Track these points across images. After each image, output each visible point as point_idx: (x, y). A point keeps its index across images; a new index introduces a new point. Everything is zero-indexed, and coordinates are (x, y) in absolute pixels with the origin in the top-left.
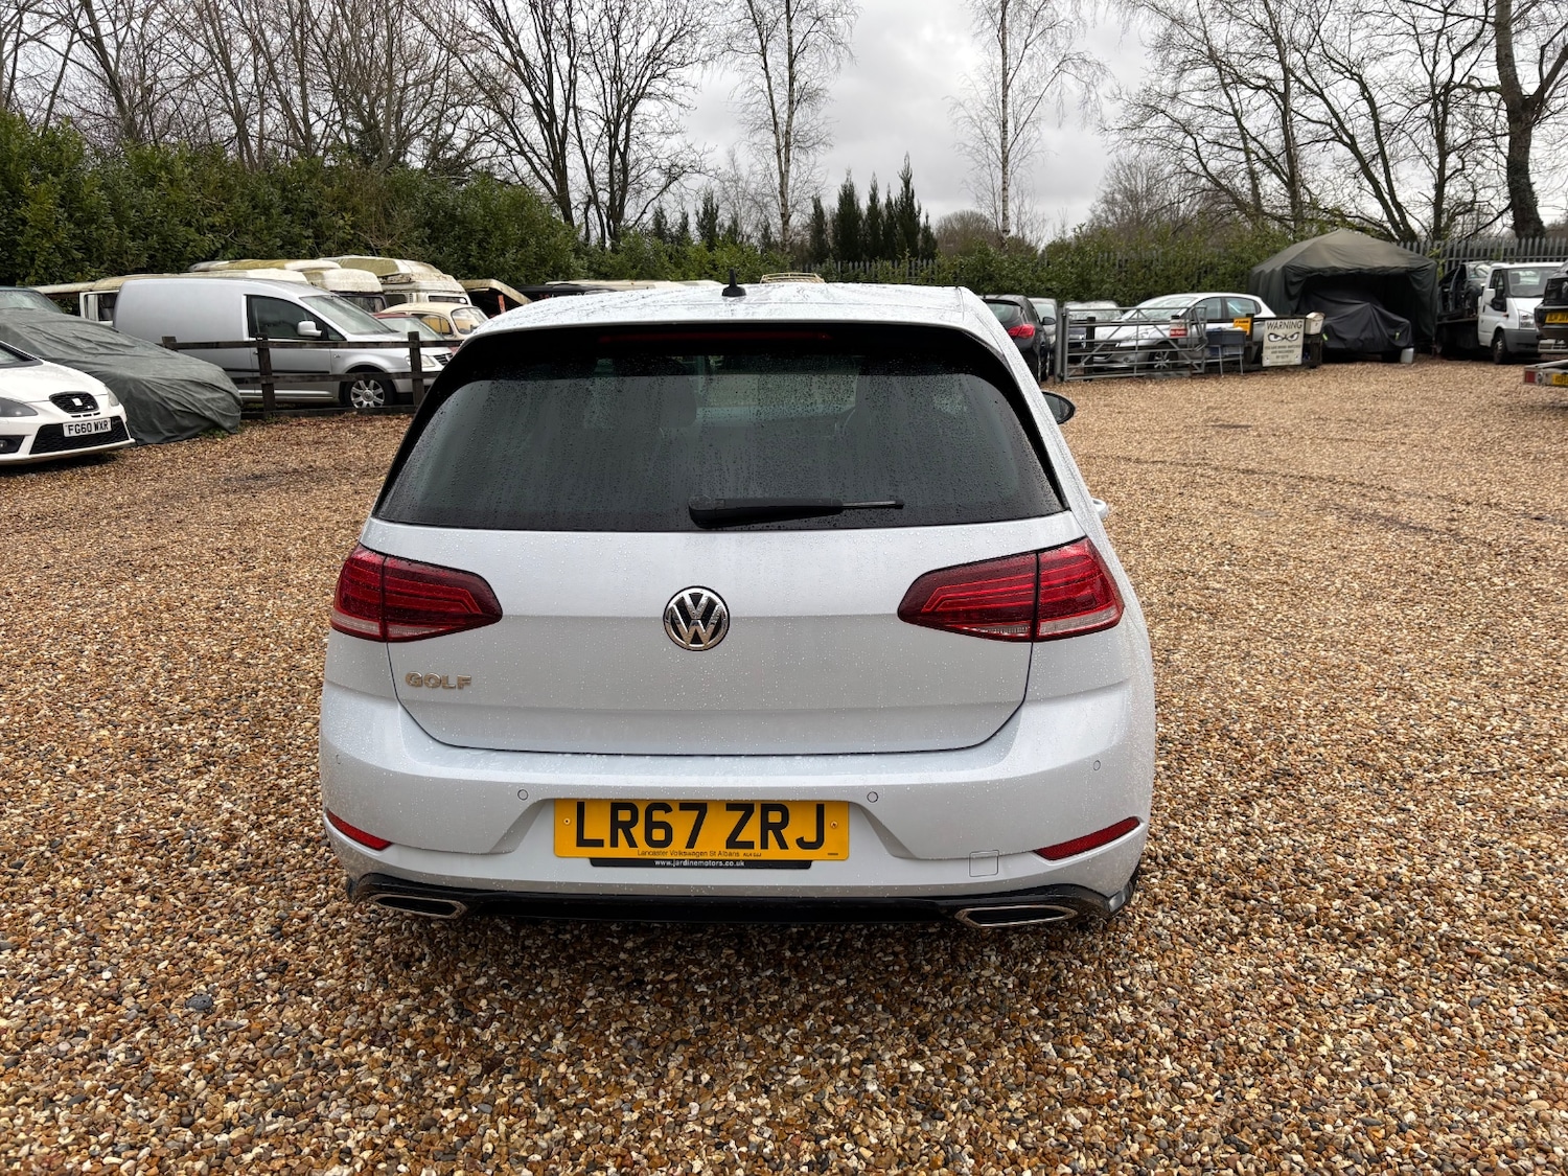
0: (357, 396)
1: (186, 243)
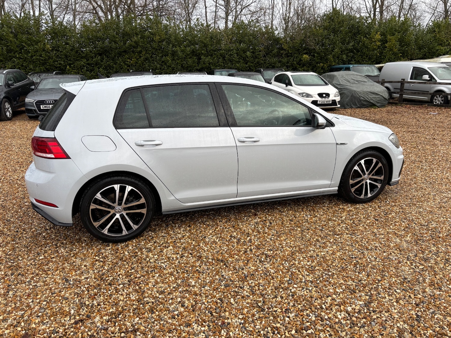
0: (436, 100)
1: (437, 50)
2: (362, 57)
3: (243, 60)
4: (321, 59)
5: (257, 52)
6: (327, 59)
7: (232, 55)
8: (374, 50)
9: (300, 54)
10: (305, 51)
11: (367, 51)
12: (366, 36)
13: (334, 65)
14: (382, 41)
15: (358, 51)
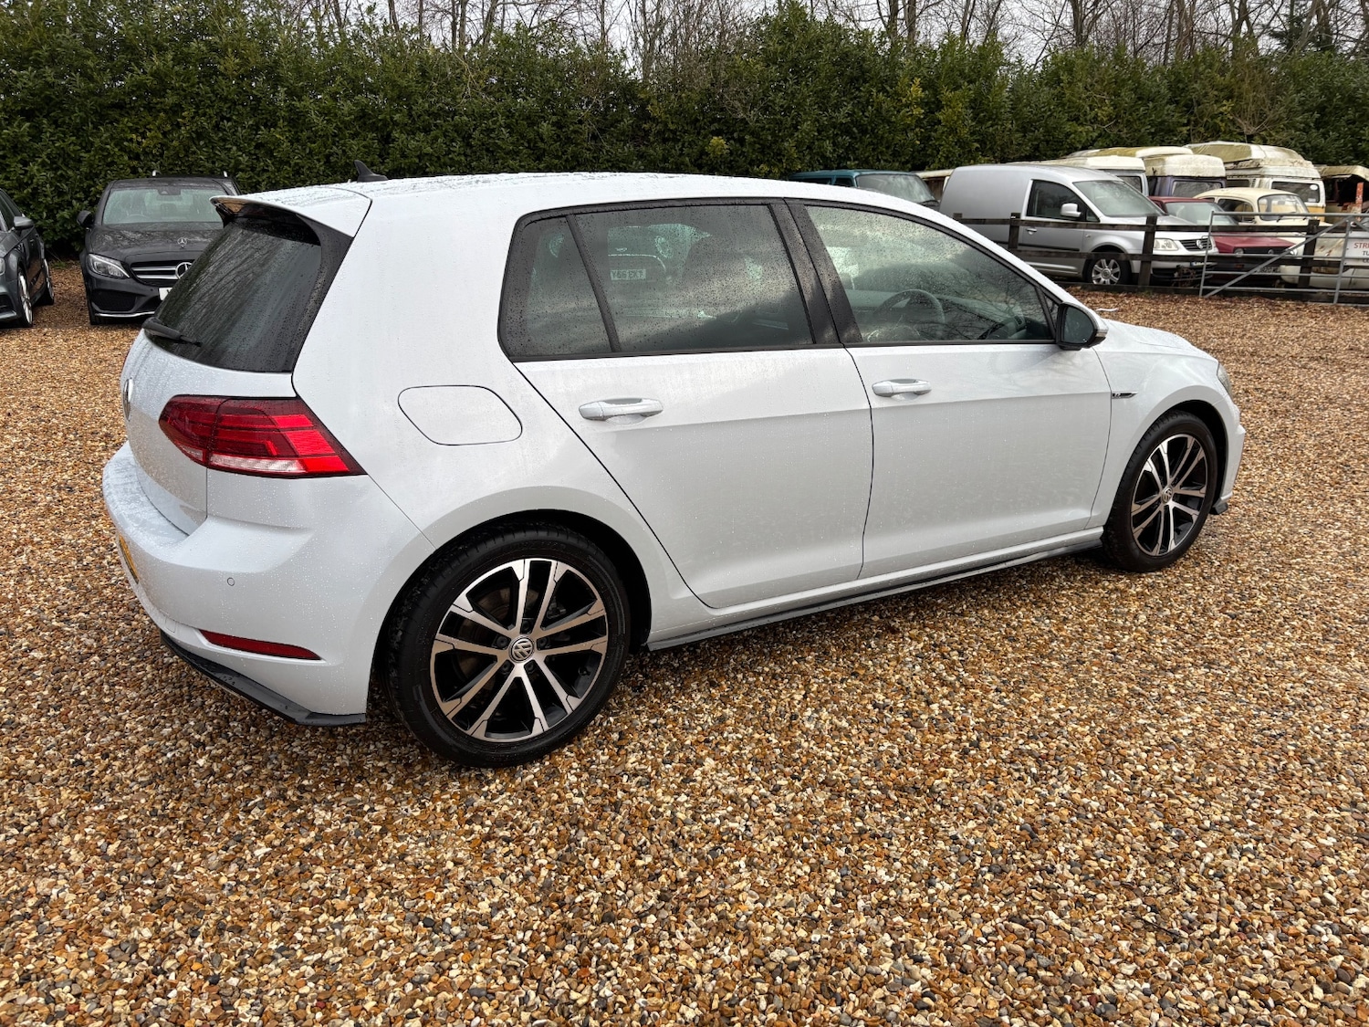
0: (1097, 273)
1: (1068, 135)
2: (874, 150)
3: (529, 147)
4: (762, 152)
5: (571, 123)
6: (779, 153)
7: (493, 130)
8: (906, 129)
9: (699, 133)
10: (715, 126)
11: (890, 133)
12: (883, 90)
13: (800, 171)
14: (927, 104)
15: (864, 132)
